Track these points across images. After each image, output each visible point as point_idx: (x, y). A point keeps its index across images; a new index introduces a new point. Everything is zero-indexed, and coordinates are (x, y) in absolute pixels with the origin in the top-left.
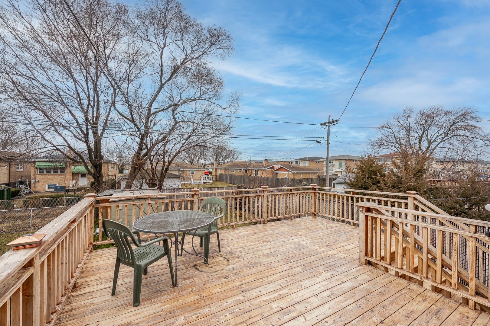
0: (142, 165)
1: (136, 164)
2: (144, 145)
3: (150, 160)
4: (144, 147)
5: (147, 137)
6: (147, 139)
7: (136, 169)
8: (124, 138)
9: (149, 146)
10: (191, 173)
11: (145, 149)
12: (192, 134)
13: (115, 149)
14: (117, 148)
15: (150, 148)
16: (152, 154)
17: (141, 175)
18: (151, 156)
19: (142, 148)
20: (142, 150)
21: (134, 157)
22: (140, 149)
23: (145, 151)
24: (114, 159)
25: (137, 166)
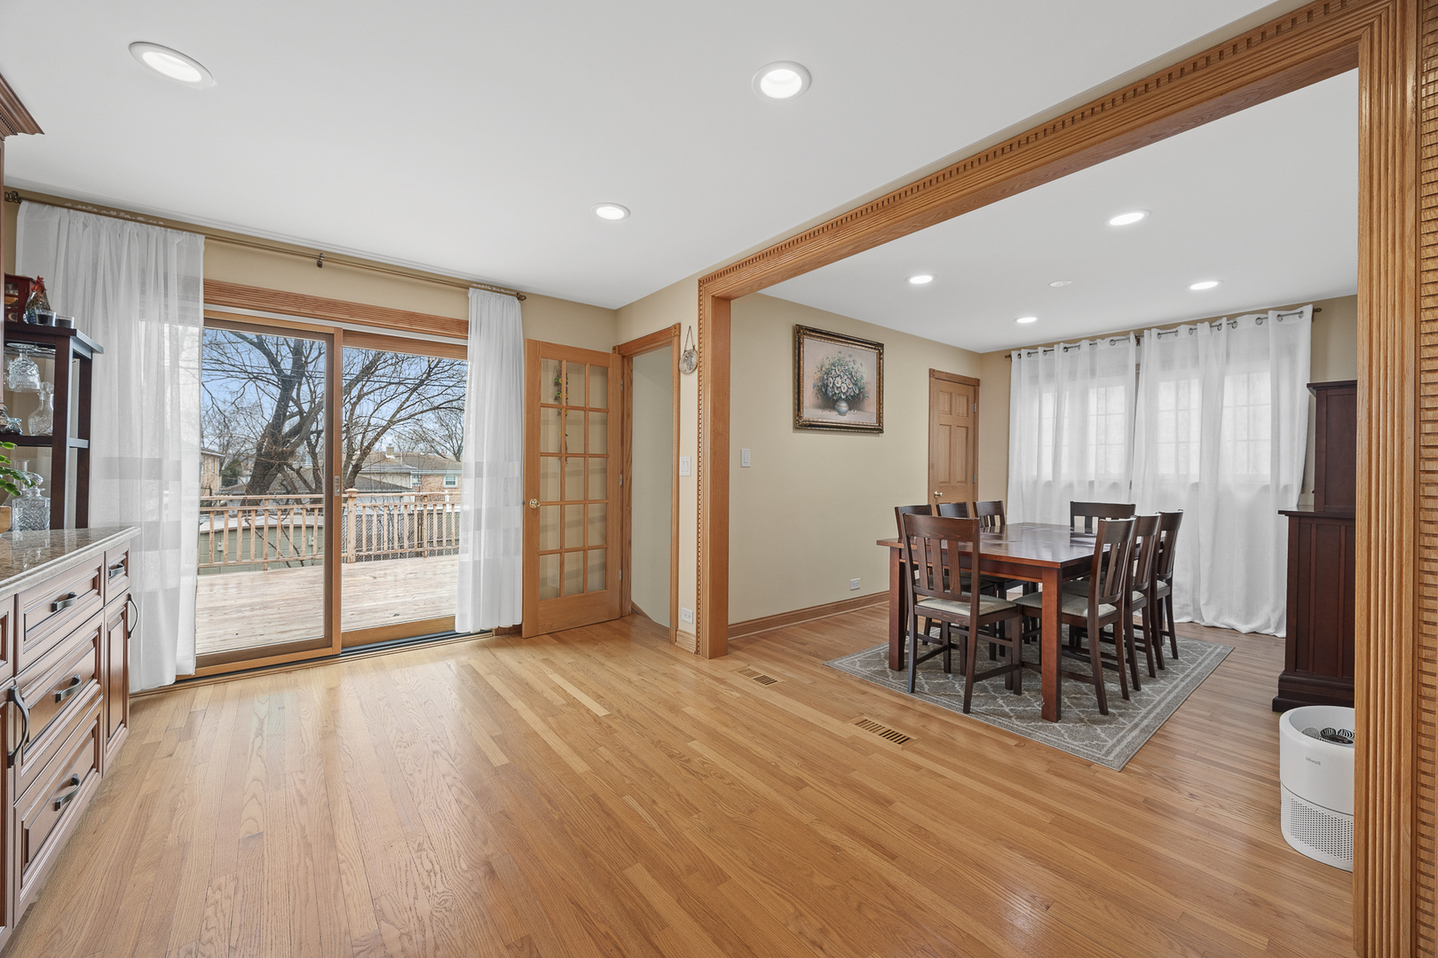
0: (285, 457)
1: (268, 454)
2: (291, 403)
3: (309, 444)
4: (293, 408)
5: (300, 384)
6: (299, 390)
7: (268, 467)
8: (235, 385)
9: (306, 407)
10: (447, 483)
11: (292, 415)
12: (429, 375)
13: (210, 412)
14: (216, 409)
15: (310, 413)
16: (313, 428)
17: (285, 483)
18: (312, 433)
19: (285, 415)
20: (285, 418)
21: (263, 436)
22: (281, 416)
23: (297, 419)
24: (205, 440)
25: (272, 458)
